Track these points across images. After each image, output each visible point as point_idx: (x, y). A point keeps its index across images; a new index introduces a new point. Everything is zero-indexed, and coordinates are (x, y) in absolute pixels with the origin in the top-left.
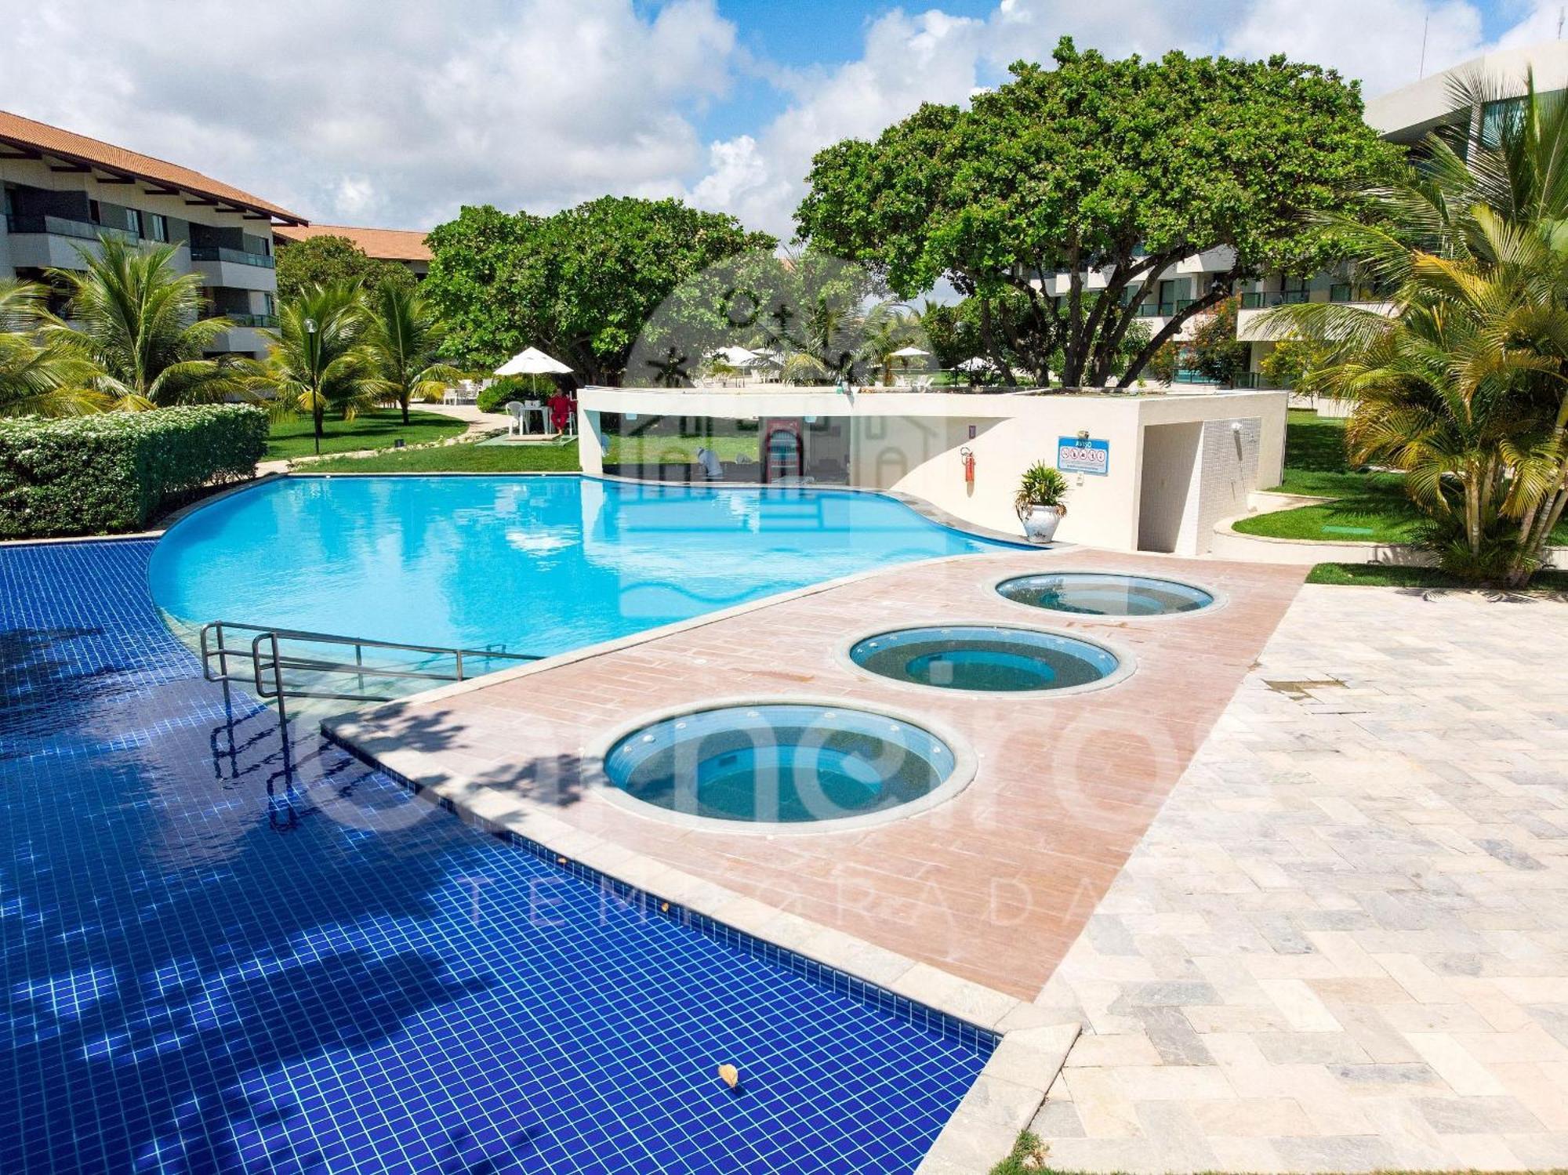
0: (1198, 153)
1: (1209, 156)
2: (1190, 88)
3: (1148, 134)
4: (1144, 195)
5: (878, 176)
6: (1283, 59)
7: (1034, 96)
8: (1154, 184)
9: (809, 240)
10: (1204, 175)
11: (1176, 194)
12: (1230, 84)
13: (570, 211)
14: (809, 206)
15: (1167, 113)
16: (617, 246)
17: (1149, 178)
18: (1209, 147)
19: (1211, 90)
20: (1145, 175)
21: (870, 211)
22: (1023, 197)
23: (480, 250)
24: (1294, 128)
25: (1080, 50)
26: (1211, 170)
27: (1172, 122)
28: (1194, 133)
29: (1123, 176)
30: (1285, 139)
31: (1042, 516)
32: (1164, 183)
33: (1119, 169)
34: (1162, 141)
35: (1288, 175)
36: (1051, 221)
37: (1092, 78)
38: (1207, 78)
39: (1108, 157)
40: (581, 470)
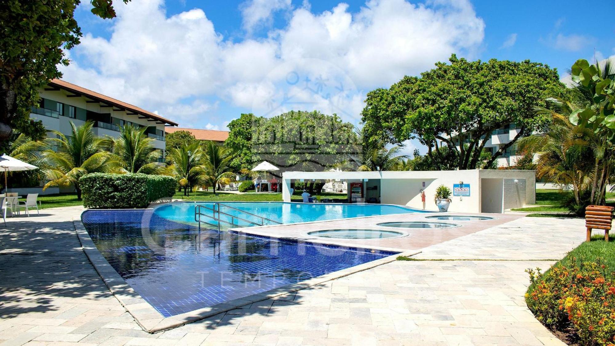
0: (498, 90)
1: (502, 91)
2: (496, 70)
3: (481, 85)
4: (480, 105)
5: (390, 99)
6: (529, 61)
7: (443, 73)
8: (484, 101)
9: (366, 122)
10: (501, 97)
11: (491, 104)
12: (510, 69)
13: (278, 116)
14: (366, 110)
15: (488, 78)
16: (296, 126)
17: (483, 99)
18: (502, 89)
19: (503, 71)
20: (481, 98)
21: (387, 111)
22: (439, 105)
23: (247, 129)
24: (531, 83)
25: (459, 58)
26: (503, 96)
27: (490, 81)
28: (498, 84)
29: (474, 99)
30: (528, 86)
31: (444, 202)
32: (488, 100)
33: (472, 96)
34: (486, 87)
35: (530, 98)
36: (449, 113)
37: (462, 67)
38: (502, 67)
39: (469, 93)
40: (283, 201)
